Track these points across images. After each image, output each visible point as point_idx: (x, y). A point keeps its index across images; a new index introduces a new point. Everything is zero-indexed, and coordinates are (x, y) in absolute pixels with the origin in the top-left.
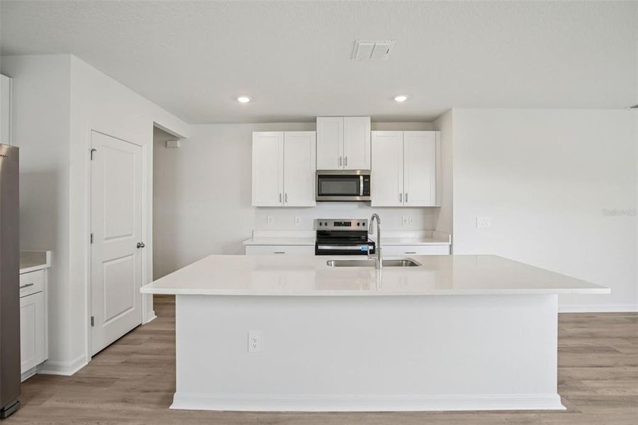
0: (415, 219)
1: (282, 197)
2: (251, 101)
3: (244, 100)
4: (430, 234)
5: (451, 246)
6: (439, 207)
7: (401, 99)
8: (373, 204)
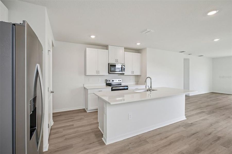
0: (133, 79)
1: (98, 72)
2: (95, 37)
3: (93, 37)
4: (137, 83)
5: (146, 86)
6: (141, 75)
7: (138, 44)
8: (125, 74)
